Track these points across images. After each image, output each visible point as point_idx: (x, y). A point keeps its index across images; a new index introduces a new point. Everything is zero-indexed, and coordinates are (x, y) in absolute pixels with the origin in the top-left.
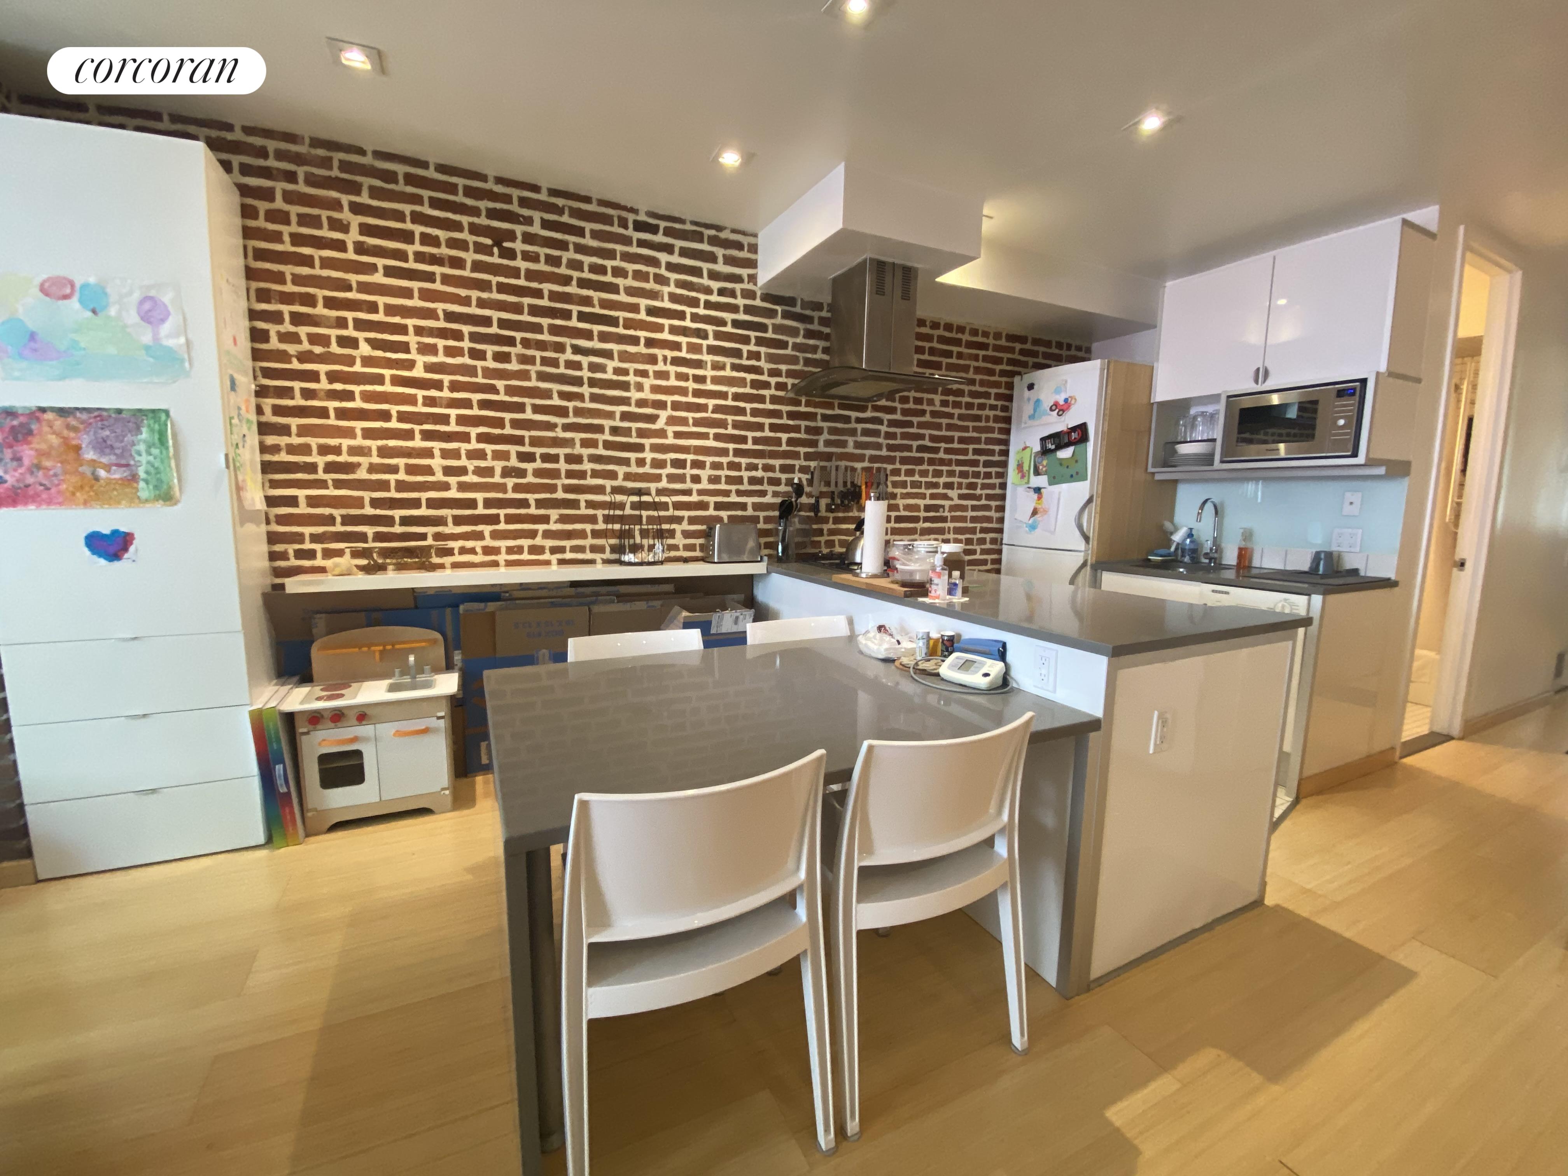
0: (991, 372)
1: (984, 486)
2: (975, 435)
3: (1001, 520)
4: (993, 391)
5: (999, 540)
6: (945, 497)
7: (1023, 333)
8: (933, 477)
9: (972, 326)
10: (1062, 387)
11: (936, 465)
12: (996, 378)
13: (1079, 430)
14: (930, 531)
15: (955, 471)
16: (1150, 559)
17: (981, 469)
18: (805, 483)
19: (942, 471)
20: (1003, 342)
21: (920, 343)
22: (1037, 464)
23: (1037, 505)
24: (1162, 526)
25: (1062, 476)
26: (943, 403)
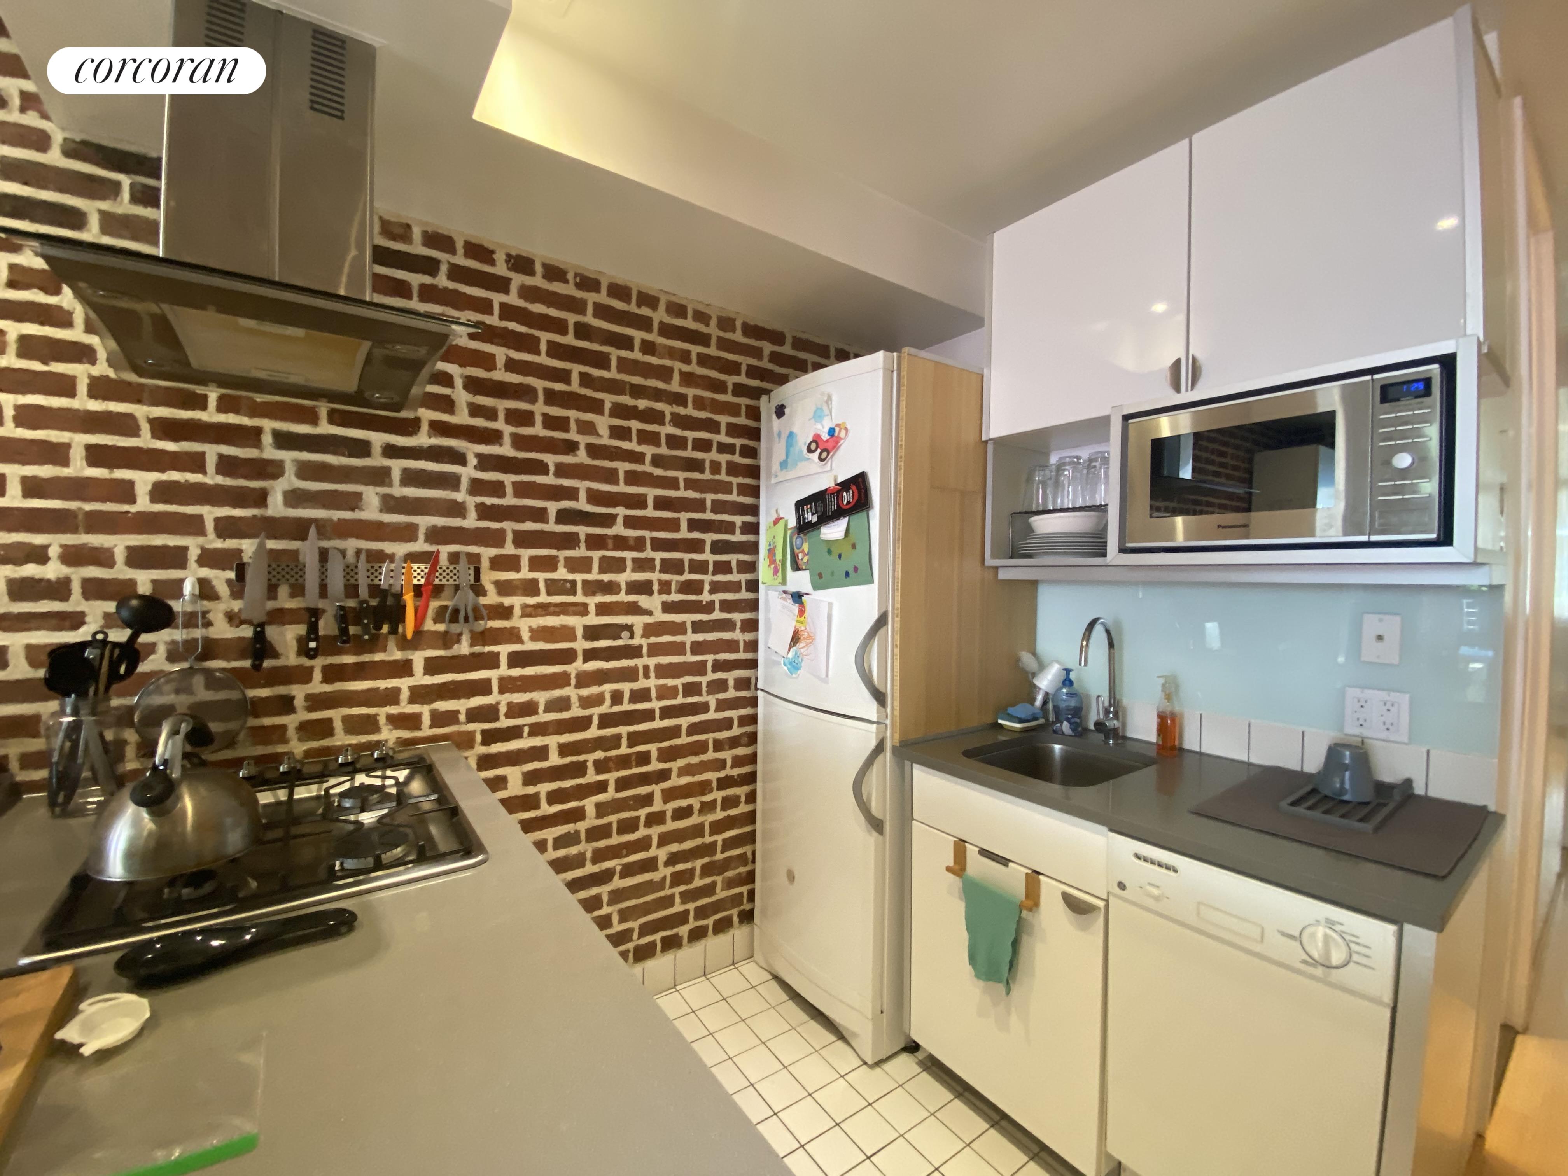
0: (719, 387)
1: (716, 588)
2: (691, 494)
3: (753, 646)
4: (724, 420)
6: (634, 609)
7: (775, 326)
8: (602, 571)
9: (673, 299)
10: (825, 408)
11: (608, 550)
12: (728, 398)
13: (854, 488)
14: (601, 677)
15: (653, 560)
16: (1001, 725)
17: (708, 556)
18: (223, 590)
19: (623, 560)
20: (738, 336)
21: (553, 312)
22: (795, 548)
23: (799, 625)
24: (1018, 660)
25: (832, 574)
26: (617, 432)
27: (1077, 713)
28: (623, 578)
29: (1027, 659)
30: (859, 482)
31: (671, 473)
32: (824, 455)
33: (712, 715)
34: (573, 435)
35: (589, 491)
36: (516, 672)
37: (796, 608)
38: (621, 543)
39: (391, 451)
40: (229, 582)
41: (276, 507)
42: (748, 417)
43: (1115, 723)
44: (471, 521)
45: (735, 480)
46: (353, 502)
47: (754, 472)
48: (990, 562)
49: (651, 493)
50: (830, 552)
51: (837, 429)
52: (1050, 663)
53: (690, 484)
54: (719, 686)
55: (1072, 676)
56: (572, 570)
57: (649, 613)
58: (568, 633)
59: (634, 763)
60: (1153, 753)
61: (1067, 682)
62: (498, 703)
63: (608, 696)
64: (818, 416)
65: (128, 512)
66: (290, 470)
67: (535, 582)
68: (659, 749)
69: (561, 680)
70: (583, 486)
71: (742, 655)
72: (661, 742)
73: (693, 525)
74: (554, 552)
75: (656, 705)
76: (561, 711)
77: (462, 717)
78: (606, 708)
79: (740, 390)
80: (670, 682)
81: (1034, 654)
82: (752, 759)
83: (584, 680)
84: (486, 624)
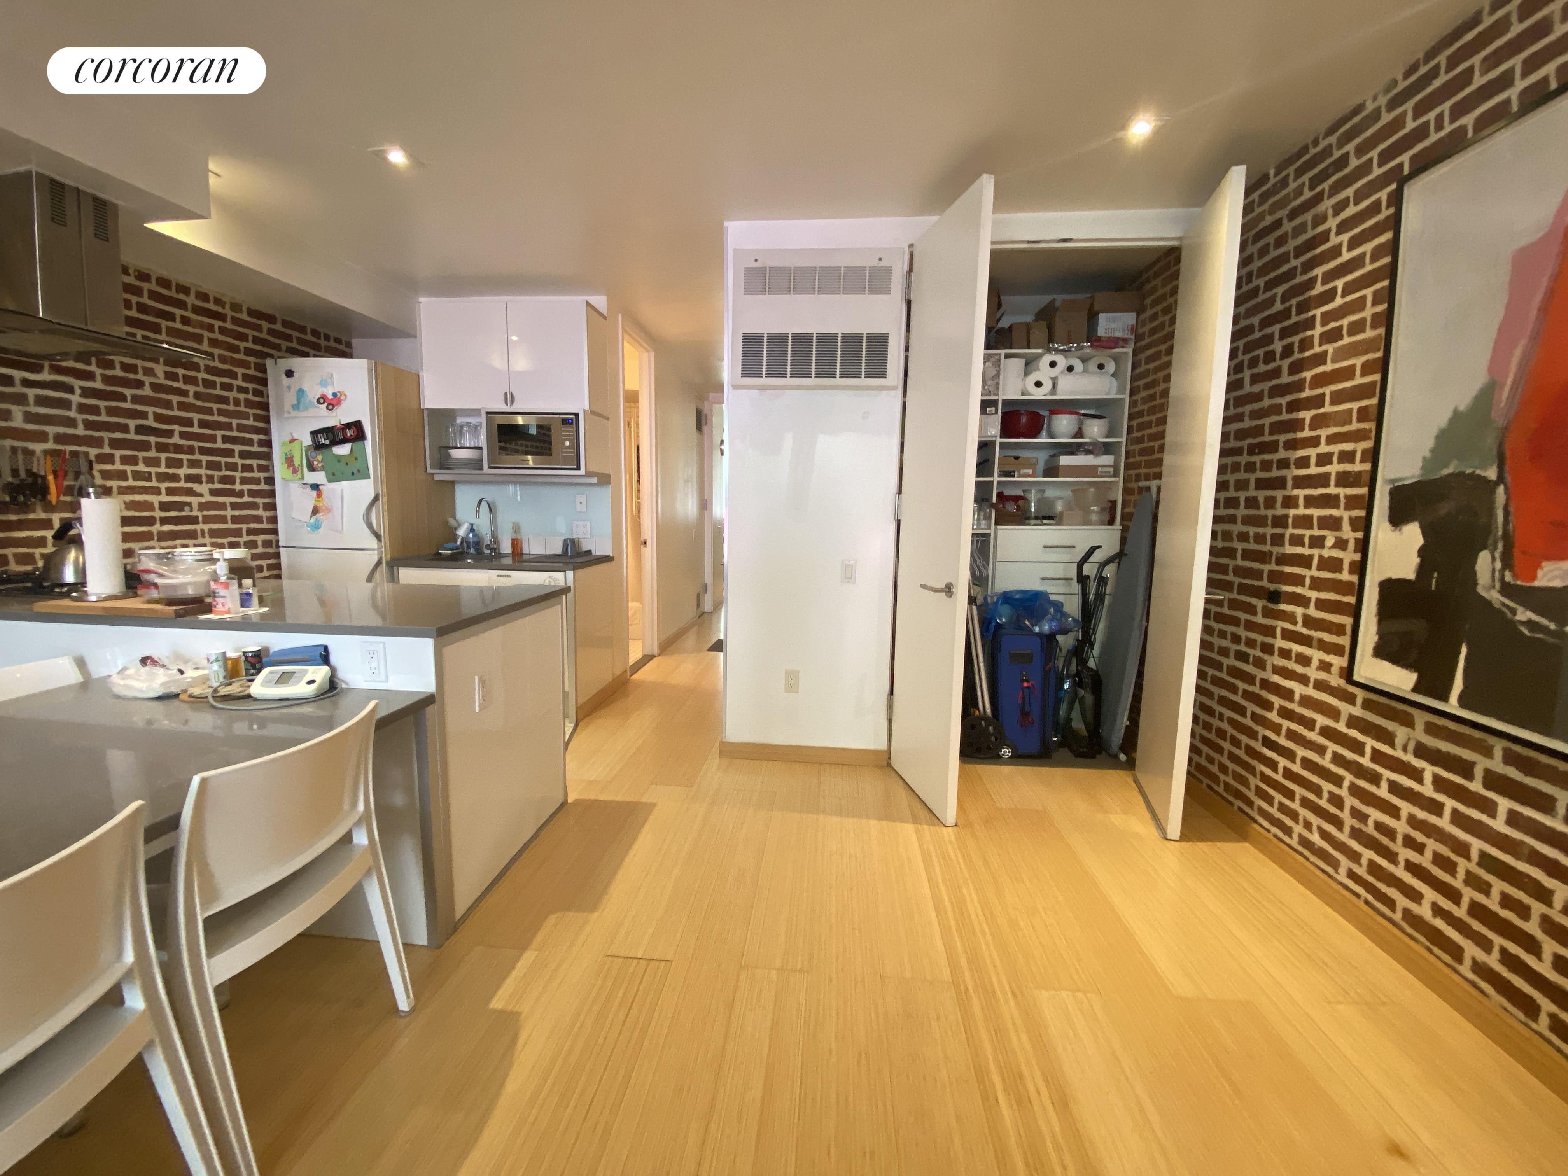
0: (235, 349)
1: (244, 481)
2: (222, 419)
3: (274, 520)
4: (240, 371)
5: (274, 542)
6: (190, 492)
7: (269, 311)
8: (168, 466)
9: (199, 289)
10: (329, 380)
11: (170, 453)
12: (241, 356)
13: (353, 428)
14: (175, 535)
15: (201, 461)
16: (441, 552)
17: (237, 460)
19: (181, 460)
20: (244, 316)
22: (311, 458)
23: (317, 503)
24: (447, 522)
25: (342, 474)
26: (169, 376)
27: (478, 544)
28: (182, 472)
29: (452, 522)
30: (357, 425)
31: (207, 405)
32: (330, 407)
34: (140, 376)
35: (155, 413)
37: (314, 493)
38: (178, 449)
39: (27, 383)
42: (257, 370)
43: (495, 546)
44: (81, 430)
45: (252, 412)
47: (265, 407)
48: (429, 471)
49: (196, 417)
50: (339, 461)
51: (338, 394)
52: (463, 523)
53: (221, 412)
54: (251, 545)
55: (475, 527)
56: (147, 465)
57: (201, 495)
58: (149, 506)
61: (472, 530)
64: (323, 384)
67: (125, 472)
70: (150, 410)
71: (266, 526)
74: (136, 453)
79: (248, 352)
81: (455, 519)
83: (165, 536)
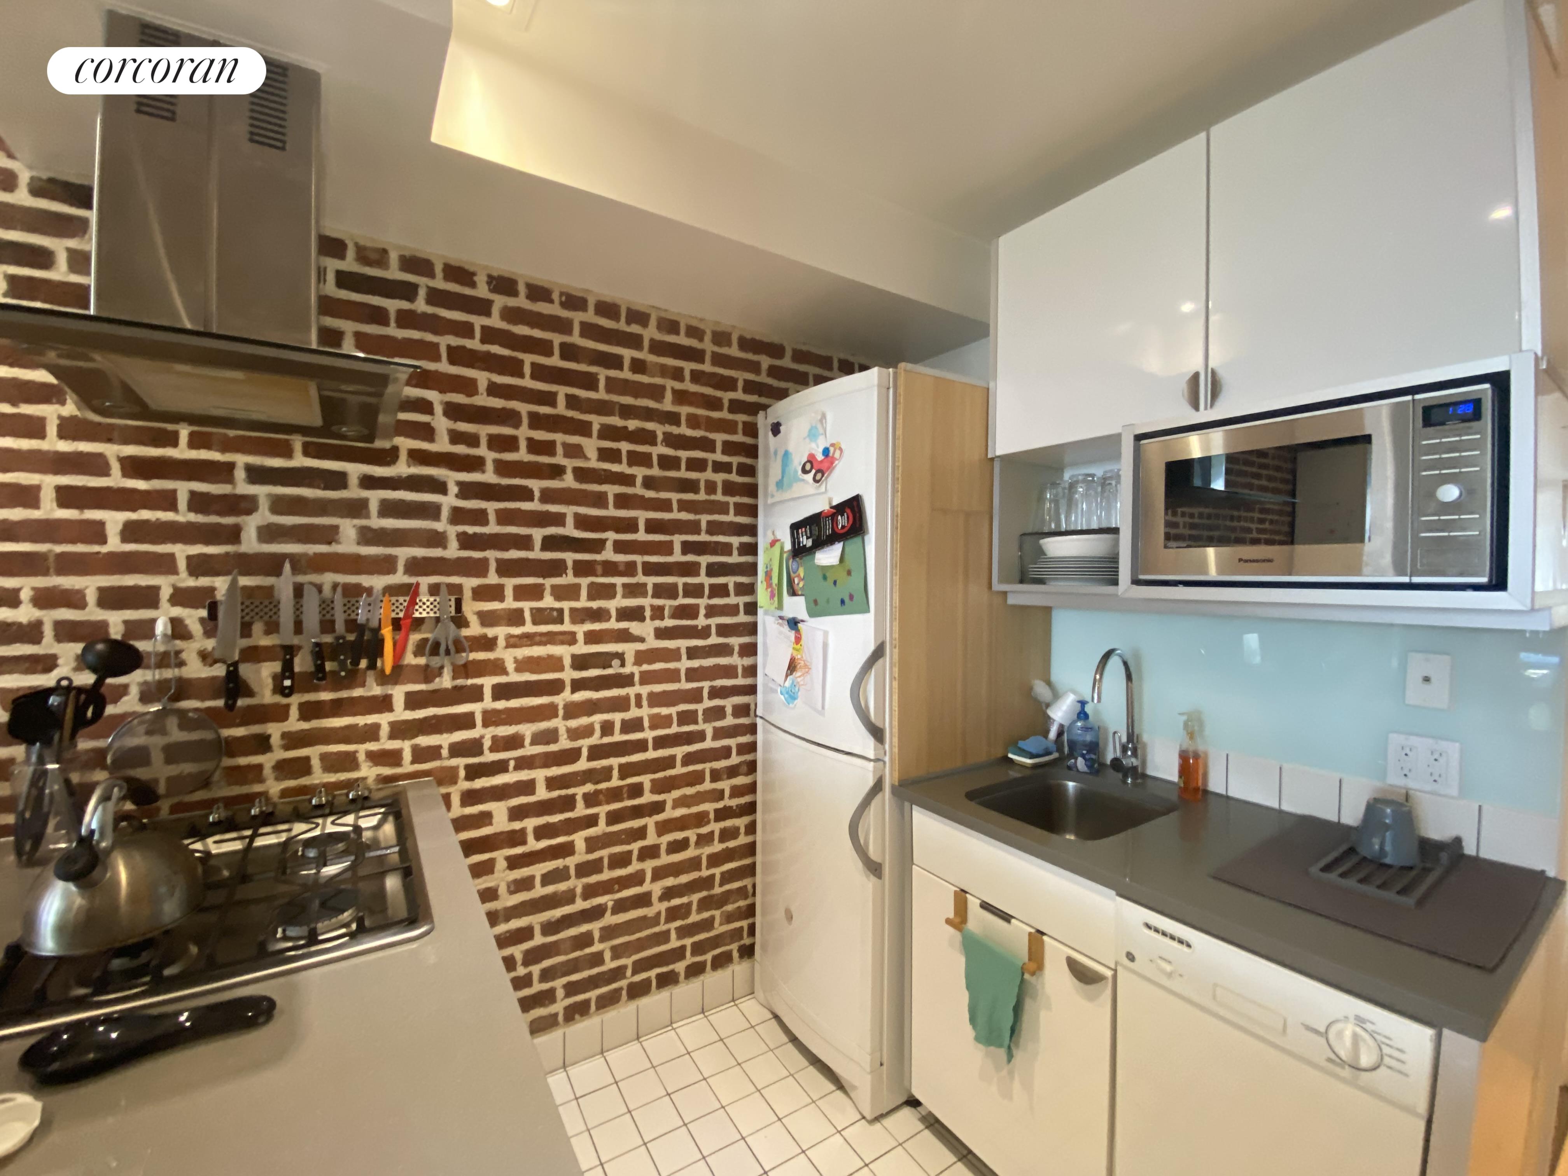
0: (714, 404)
1: (712, 611)
2: (684, 516)
3: (752, 671)
4: (719, 438)
5: (750, 708)
6: (625, 636)
7: (775, 339)
8: (591, 598)
9: (663, 315)
10: (819, 426)
11: (597, 576)
12: (724, 414)
13: (848, 511)
14: (591, 707)
15: (645, 585)
16: (1011, 759)
17: (703, 579)
18: (196, 628)
21: (537, 333)
22: (792, 573)
23: (795, 653)
25: (828, 601)
26: (606, 455)
27: (1094, 748)
28: (612, 605)
29: (1041, 690)
30: (854, 505)
31: (664, 495)
32: (819, 476)
33: (709, 743)
34: (559, 459)
35: (576, 516)
36: (501, 705)
37: (792, 635)
38: (610, 568)
39: (368, 482)
40: (202, 620)
41: (250, 543)
42: (745, 433)
43: (1134, 762)
44: (453, 551)
45: (732, 500)
46: (330, 535)
47: (752, 491)
48: (997, 586)
49: (642, 516)
50: (825, 578)
51: (832, 449)
52: (1065, 693)
53: (684, 506)
54: (717, 713)
55: (1088, 709)
57: (642, 640)
58: (555, 664)
59: (625, 796)
60: (1174, 797)
61: (1082, 715)
62: (482, 737)
63: (597, 727)
64: (812, 435)
65: (98, 553)
66: (264, 505)
67: (520, 611)
68: (652, 781)
69: (549, 712)
70: (570, 511)
71: (740, 681)
72: (654, 772)
73: (687, 548)
74: (540, 581)
75: (649, 735)
76: (548, 743)
77: (445, 752)
78: (596, 739)
79: (736, 406)
80: (664, 711)
81: (1049, 683)
82: (752, 788)
83: (573, 710)
84: (468, 656)
